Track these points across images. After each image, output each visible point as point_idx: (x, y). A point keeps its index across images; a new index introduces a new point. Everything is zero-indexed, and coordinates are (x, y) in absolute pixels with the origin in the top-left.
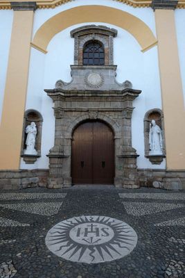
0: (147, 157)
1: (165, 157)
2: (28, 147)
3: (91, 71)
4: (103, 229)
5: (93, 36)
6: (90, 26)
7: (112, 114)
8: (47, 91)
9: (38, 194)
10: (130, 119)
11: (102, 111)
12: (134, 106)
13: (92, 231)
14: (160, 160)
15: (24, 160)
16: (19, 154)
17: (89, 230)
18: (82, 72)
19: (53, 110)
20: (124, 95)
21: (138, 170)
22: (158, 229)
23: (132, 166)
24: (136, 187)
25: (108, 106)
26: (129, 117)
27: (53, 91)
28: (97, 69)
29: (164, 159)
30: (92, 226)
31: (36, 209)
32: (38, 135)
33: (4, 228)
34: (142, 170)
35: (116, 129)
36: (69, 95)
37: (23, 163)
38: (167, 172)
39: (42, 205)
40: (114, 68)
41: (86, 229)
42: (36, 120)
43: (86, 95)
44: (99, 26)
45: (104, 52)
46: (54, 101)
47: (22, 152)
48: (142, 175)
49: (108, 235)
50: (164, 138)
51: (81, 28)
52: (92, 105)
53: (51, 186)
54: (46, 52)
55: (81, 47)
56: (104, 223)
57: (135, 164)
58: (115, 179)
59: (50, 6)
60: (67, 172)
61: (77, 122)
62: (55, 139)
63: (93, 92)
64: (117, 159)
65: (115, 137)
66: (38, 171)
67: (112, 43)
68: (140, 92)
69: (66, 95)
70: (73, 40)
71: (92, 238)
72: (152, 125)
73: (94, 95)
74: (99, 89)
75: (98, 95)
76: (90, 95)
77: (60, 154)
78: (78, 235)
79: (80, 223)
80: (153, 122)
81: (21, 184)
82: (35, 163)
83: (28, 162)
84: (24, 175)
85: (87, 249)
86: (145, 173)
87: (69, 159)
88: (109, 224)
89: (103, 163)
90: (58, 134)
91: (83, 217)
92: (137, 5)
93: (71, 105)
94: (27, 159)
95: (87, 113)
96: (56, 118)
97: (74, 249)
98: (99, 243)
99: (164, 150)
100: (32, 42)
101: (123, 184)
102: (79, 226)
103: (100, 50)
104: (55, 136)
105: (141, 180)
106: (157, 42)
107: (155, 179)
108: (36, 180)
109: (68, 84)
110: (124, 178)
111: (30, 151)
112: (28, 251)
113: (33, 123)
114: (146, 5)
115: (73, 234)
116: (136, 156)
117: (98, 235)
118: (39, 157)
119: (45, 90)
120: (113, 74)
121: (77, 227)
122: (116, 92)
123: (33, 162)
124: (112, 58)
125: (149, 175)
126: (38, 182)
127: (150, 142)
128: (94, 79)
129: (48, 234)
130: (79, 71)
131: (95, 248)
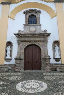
0: (54, 59)
1: (61, 59)
2: (7, 56)
3: (31, 26)
4: (36, 84)
5: (32, 13)
6: (31, 10)
7: (40, 42)
8: (15, 34)
9: (11, 74)
10: (47, 44)
11: (36, 41)
12: (48, 39)
13: (32, 85)
14: (59, 60)
15: (6, 61)
16: (4, 58)
17: (31, 84)
18: (28, 27)
19: (17, 41)
20: (44, 35)
21: (51, 64)
22: (55, 84)
23: (48, 62)
24: (50, 70)
25: (38, 39)
26: (46, 43)
27: (17, 34)
28: (34, 25)
29: (61, 60)
30: (32, 83)
31: (12, 78)
32: (11, 51)
33: (1, 84)
34: (52, 64)
35: (42, 48)
36: (23, 35)
37: (5, 61)
38: (62, 65)
39: (14, 77)
40: (40, 25)
41: (30, 84)
42: (10, 45)
43: (29, 35)
44: (34, 10)
45: (36, 19)
46: (17, 38)
47: (5, 57)
48: (52, 66)
49: (37, 86)
50: (60, 51)
51: (27, 10)
52: (32, 39)
53: (16, 71)
54: (14, 19)
55: (28, 17)
56: (36, 82)
57: (49, 62)
58: (41, 67)
59: (16, 3)
60: (22, 65)
61: (26, 45)
62: (18, 52)
63: (32, 34)
64: (42, 60)
65: (41, 51)
66: (11, 65)
67: (39, 16)
68: (50, 34)
69: (22, 35)
70: (24, 14)
71: (32, 87)
72: (56, 46)
73: (33, 35)
74: (34, 33)
75: (34, 35)
76: (31, 35)
77: (20, 58)
78: (27, 86)
79: (28, 82)
80: (56, 45)
81: (5, 70)
82: (10, 61)
83: (7, 61)
84: (6, 66)
85: (30, 89)
86: (53, 65)
87: (23, 60)
88: (38, 83)
89: (37, 61)
90: (19, 50)
91: (29, 81)
92: (49, 2)
93: (24, 39)
94: (7, 60)
95: (30, 42)
96: (18, 44)
97: (26, 89)
98: (34, 88)
99: (60, 56)
100: (9, 16)
101: (45, 70)
102: (27, 83)
103: (35, 18)
104: (18, 51)
105: (52, 68)
106: (57, 15)
107: (57, 67)
108: (10, 68)
109: (23, 31)
110: (45, 67)
111: (8, 57)
112: (11, 90)
113: (9, 46)
114: (52, 2)
115: (25, 86)
116: (49, 59)
117: (34, 86)
118: (11, 59)
119: (14, 34)
120: (40, 27)
121: (27, 84)
122: (41, 34)
123: (9, 61)
124: (39, 21)
125: (55, 66)
126: (11, 69)
127: (55, 53)
128: (33, 29)
129: (17, 86)
130: (27, 26)
131: (33, 89)
